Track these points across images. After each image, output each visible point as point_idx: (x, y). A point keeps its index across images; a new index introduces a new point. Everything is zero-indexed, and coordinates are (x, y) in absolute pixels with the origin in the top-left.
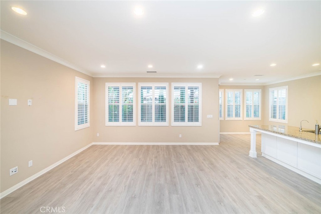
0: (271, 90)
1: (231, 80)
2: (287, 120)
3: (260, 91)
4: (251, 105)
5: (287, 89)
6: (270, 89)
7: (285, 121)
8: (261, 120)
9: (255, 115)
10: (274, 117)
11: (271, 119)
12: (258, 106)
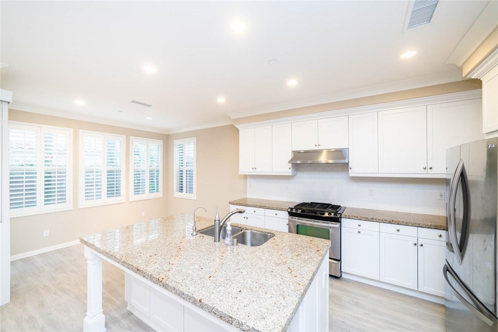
0: (176, 143)
1: (79, 102)
2: (196, 193)
3: (161, 142)
4: (145, 168)
5: (194, 143)
6: (175, 141)
7: (193, 196)
8: (162, 196)
9: (152, 189)
10: (181, 190)
11: (177, 194)
12: (158, 171)
